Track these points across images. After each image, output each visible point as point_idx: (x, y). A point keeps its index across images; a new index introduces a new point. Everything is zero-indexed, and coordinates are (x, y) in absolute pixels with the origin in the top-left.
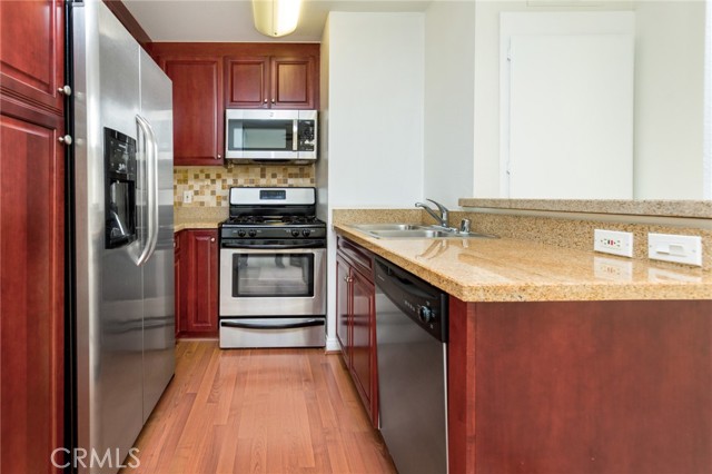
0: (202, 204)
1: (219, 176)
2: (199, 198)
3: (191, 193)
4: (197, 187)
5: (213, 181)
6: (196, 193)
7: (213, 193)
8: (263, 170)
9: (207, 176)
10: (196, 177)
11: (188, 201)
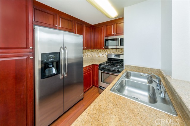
0: (104, 57)
1: (107, 51)
2: (103, 55)
3: (101, 54)
4: (103, 53)
5: (106, 52)
6: (102, 54)
7: (106, 54)
8: (116, 50)
9: (105, 51)
10: (102, 51)
11: (101, 56)
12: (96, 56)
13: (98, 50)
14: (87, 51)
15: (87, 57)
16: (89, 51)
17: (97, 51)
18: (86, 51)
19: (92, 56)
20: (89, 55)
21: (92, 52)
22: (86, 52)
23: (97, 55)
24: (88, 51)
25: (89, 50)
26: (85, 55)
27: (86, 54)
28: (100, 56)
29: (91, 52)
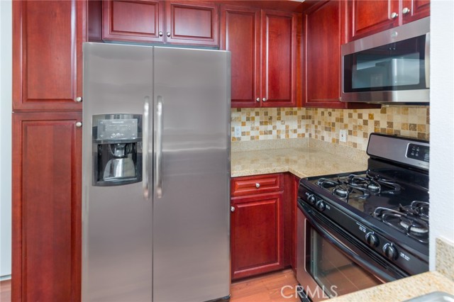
0: (355, 146)
1: (370, 117)
2: (353, 139)
3: (345, 131)
4: (351, 127)
5: (365, 122)
6: (350, 133)
9: (360, 116)
10: (350, 116)
11: (343, 139)
12: (323, 138)
13: (330, 110)
14: (283, 113)
15: (283, 136)
16: (296, 113)
17: (326, 114)
18: (279, 114)
19: (310, 135)
20: (295, 131)
21: (310, 117)
22: (279, 119)
23: (325, 134)
24: (287, 114)
25: (295, 109)
26: (275, 127)
27: (278, 124)
28: (338, 141)
29: (303, 117)
